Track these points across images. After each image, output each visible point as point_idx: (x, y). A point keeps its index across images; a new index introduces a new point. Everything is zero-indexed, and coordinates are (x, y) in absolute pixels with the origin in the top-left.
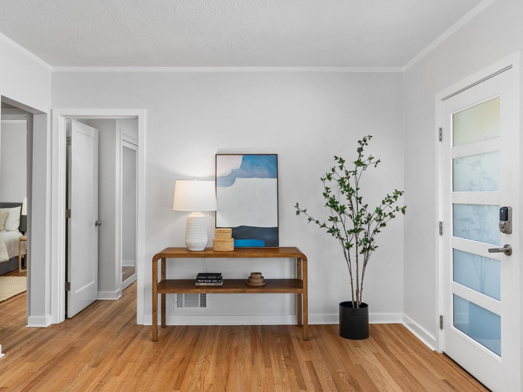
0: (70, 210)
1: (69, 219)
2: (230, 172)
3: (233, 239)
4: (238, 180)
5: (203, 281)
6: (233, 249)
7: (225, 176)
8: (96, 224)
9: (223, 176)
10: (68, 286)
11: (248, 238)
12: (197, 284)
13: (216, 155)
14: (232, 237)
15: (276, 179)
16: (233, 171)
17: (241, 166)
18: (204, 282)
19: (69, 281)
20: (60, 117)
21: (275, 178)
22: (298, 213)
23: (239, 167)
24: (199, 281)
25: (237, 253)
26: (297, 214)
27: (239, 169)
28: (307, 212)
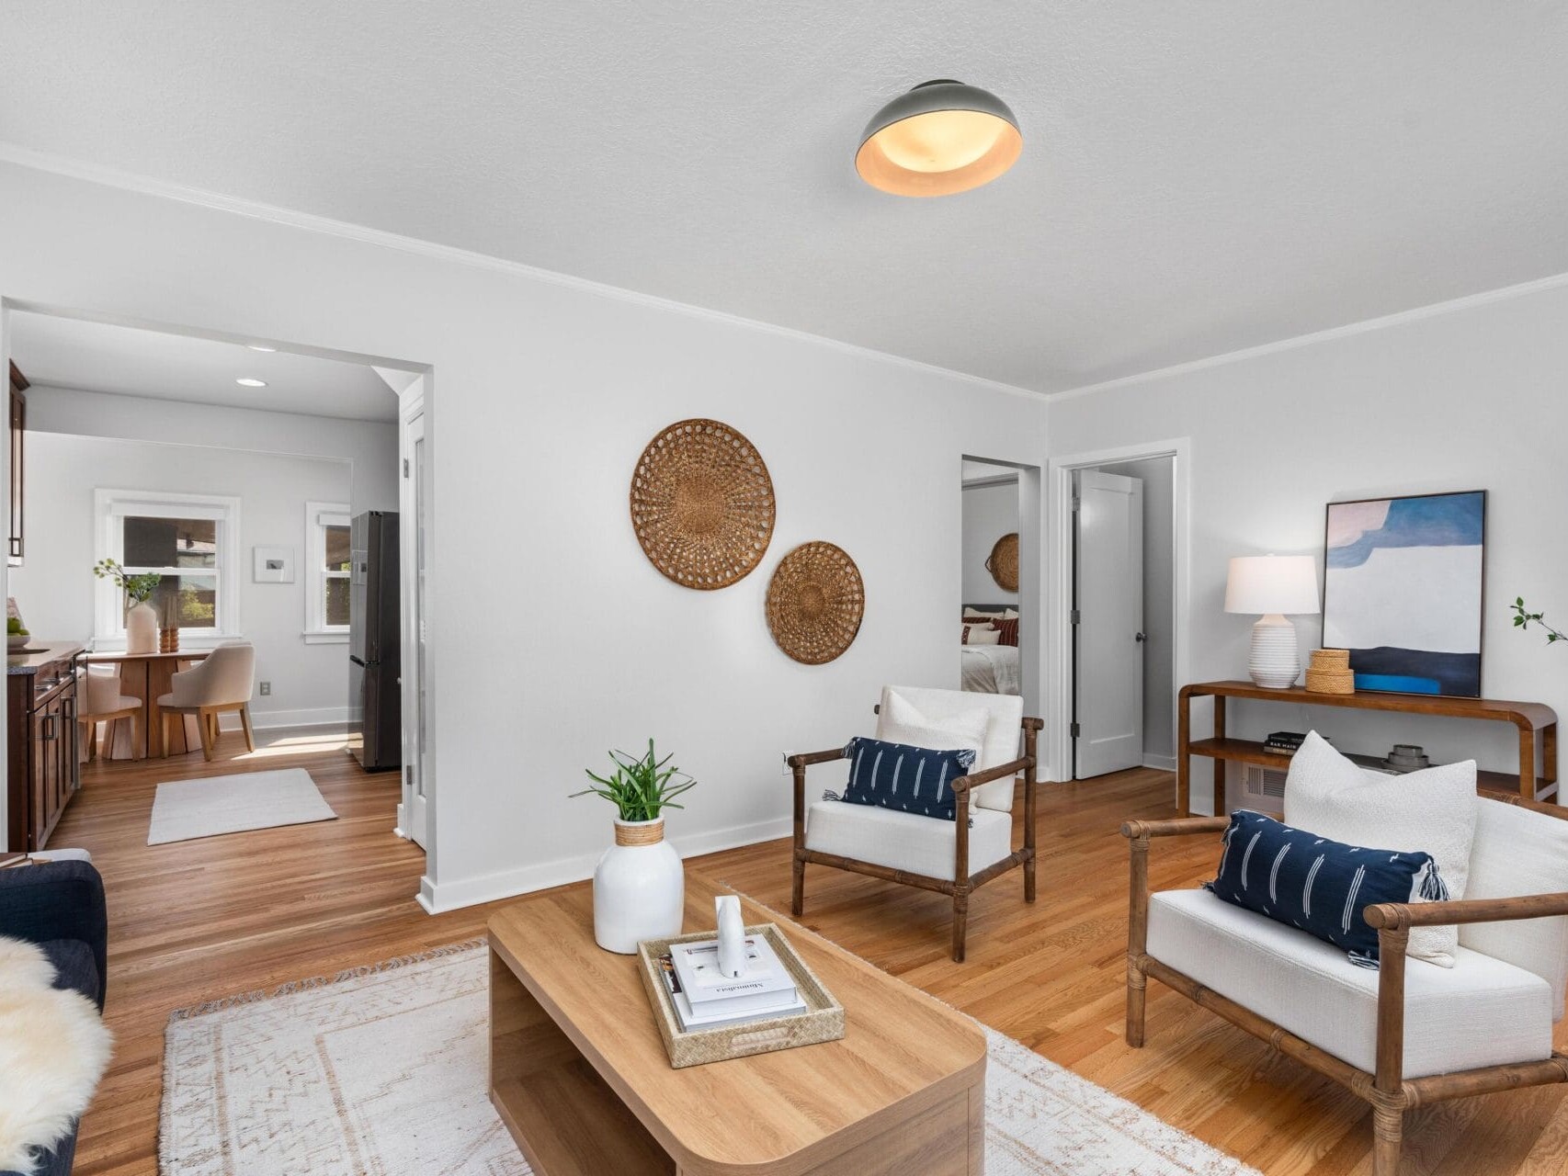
0: (1079, 612)
1: (1078, 625)
2: (1359, 536)
3: (1352, 671)
4: (1379, 555)
5: (1279, 745)
6: (1353, 692)
7: (1347, 547)
8: (1138, 639)
9: (1342, 545)
10: (1075, 730)
11: (1397, 674)
12: (1267, 749)
13: (1328, 505)
14: (1350, 667)
15: (1480, 547)
16: (1366, 535)
17: (1386, 523)
18: (1281, 747)
19: (1077, 722)
20: (1059, 469)
21: (1476, 544)
22: (1519, 621)
23: (1381, 526)
24: (1272, 744)
25: (1365, 699)
26: (1516, 625)
27: (1382, 529)
28: (1543, 620)
